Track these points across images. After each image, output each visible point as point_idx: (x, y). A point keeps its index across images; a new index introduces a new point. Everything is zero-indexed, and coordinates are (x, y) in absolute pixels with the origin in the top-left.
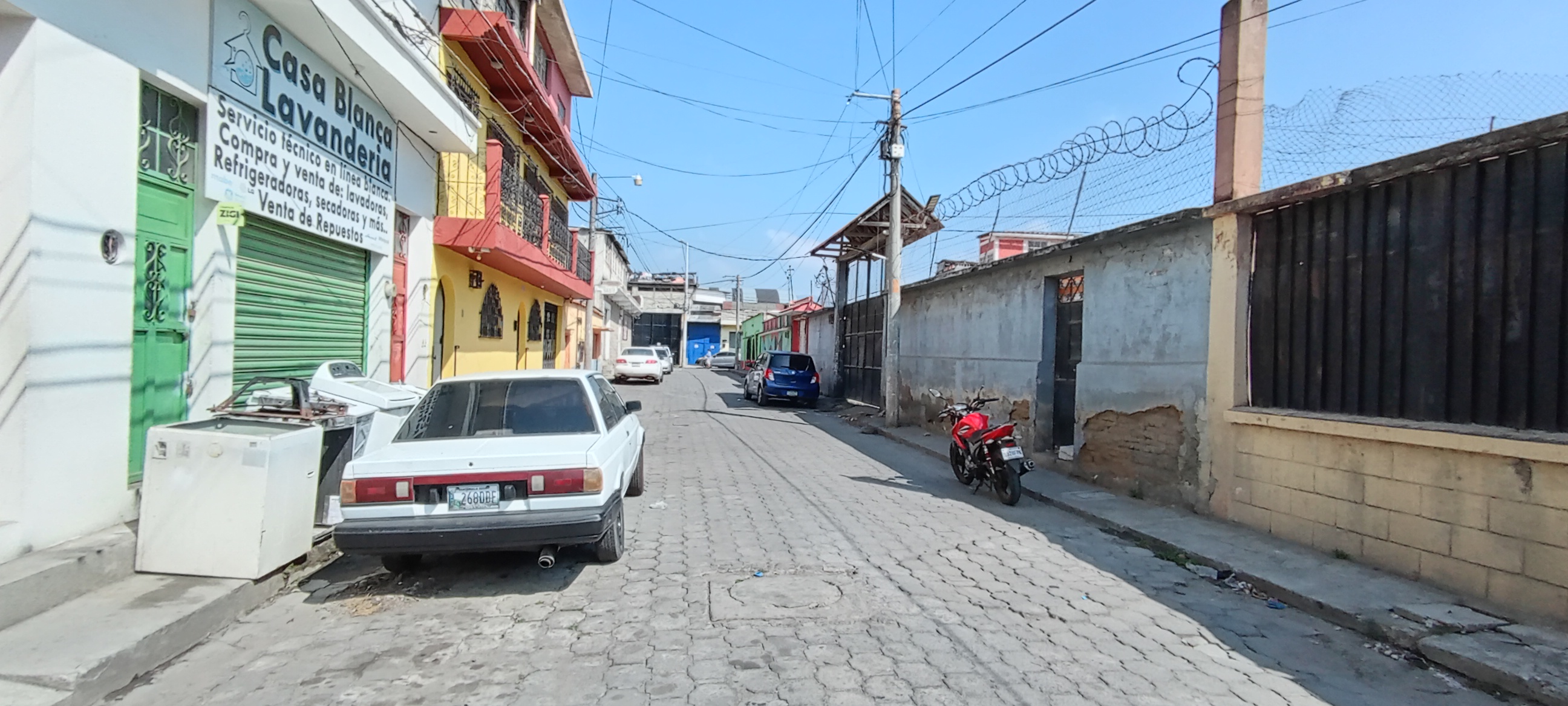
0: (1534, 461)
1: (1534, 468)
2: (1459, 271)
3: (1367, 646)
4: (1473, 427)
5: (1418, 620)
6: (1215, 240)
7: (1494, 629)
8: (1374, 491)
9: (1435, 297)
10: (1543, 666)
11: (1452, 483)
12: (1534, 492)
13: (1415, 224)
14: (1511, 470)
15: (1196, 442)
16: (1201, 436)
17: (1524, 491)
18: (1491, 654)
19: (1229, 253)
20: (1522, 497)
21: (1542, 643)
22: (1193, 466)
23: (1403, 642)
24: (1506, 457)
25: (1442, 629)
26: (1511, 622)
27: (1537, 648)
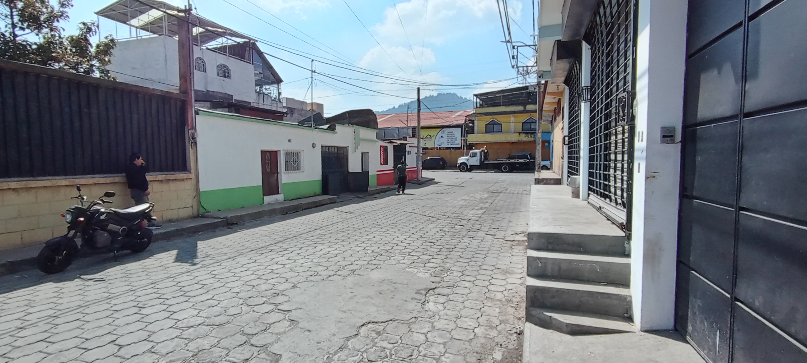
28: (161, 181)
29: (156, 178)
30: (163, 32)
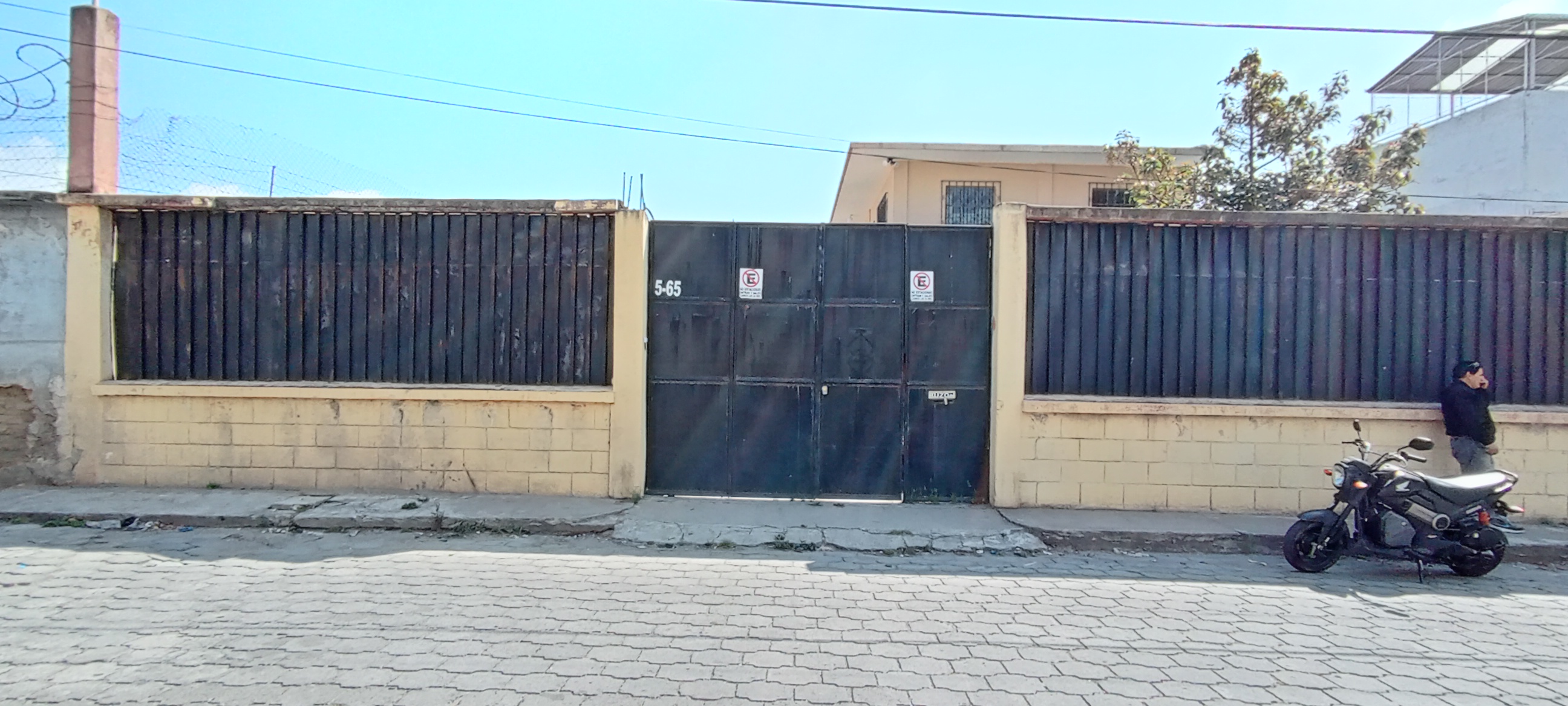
0: (341, 400)
1: (341, 404)
2: (292, 281)
3: (264, 532)
4: (303, 383)
5: (288, 508)
6: (70, 228)
7: (326, 502)
8: (240, 435)
9: (277, 297)
10: (359, 510)
11: (294, 420)
12: (341, 417)
13: (262, 246)
14: (328, 406)
15: (51, 418)
16: (59, 411)
17: (335, 418)
18: (333, 512)
19: (90, 241)
20: (335, 422)
21: (353, 500)
22: (48, 442)
23: (284, 523)
24: (326, 399)
25: (304, 508)
26: (333, 496)
27: (352, 503)
28: (1527, 426)
29: (1515, 417)
30: (1522, 82)
